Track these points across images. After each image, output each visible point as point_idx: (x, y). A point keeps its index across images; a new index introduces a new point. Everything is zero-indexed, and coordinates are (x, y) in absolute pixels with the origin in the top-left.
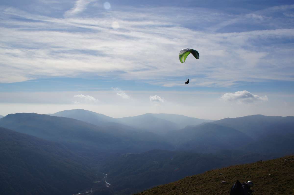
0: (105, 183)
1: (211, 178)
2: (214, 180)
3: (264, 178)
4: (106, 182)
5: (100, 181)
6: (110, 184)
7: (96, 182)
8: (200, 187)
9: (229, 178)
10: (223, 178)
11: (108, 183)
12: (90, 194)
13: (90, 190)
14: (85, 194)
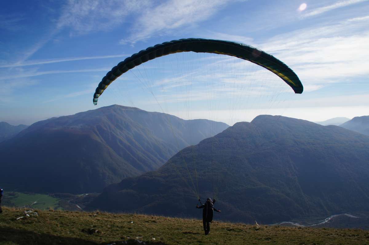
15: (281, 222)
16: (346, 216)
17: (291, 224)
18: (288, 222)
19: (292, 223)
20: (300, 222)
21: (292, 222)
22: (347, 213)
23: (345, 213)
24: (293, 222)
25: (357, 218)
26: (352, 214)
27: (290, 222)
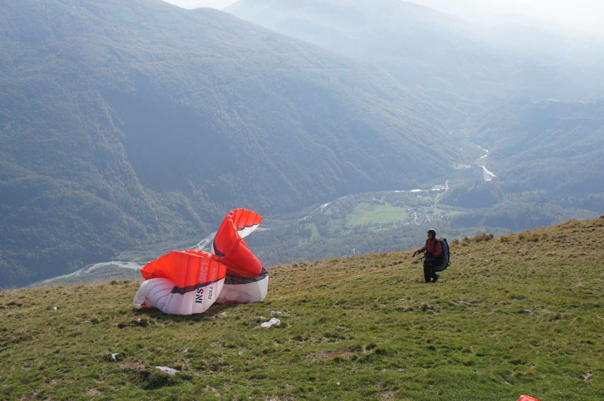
0: (483, 171)
4: (485, 169)
5: (468, 164)
6: (494, 176)
7: (461, 166)
11: (491, 171)
12: (443, 193)
13: (443, 183)
14: (431, 192)
15: (92, 266)
17: (118, 266)
18: (109, 263)
19: (120, 264)
20: (138, 259)
21: (117, 260)
24: (122, 261)
25: (268, 231)
27: (113, 263)
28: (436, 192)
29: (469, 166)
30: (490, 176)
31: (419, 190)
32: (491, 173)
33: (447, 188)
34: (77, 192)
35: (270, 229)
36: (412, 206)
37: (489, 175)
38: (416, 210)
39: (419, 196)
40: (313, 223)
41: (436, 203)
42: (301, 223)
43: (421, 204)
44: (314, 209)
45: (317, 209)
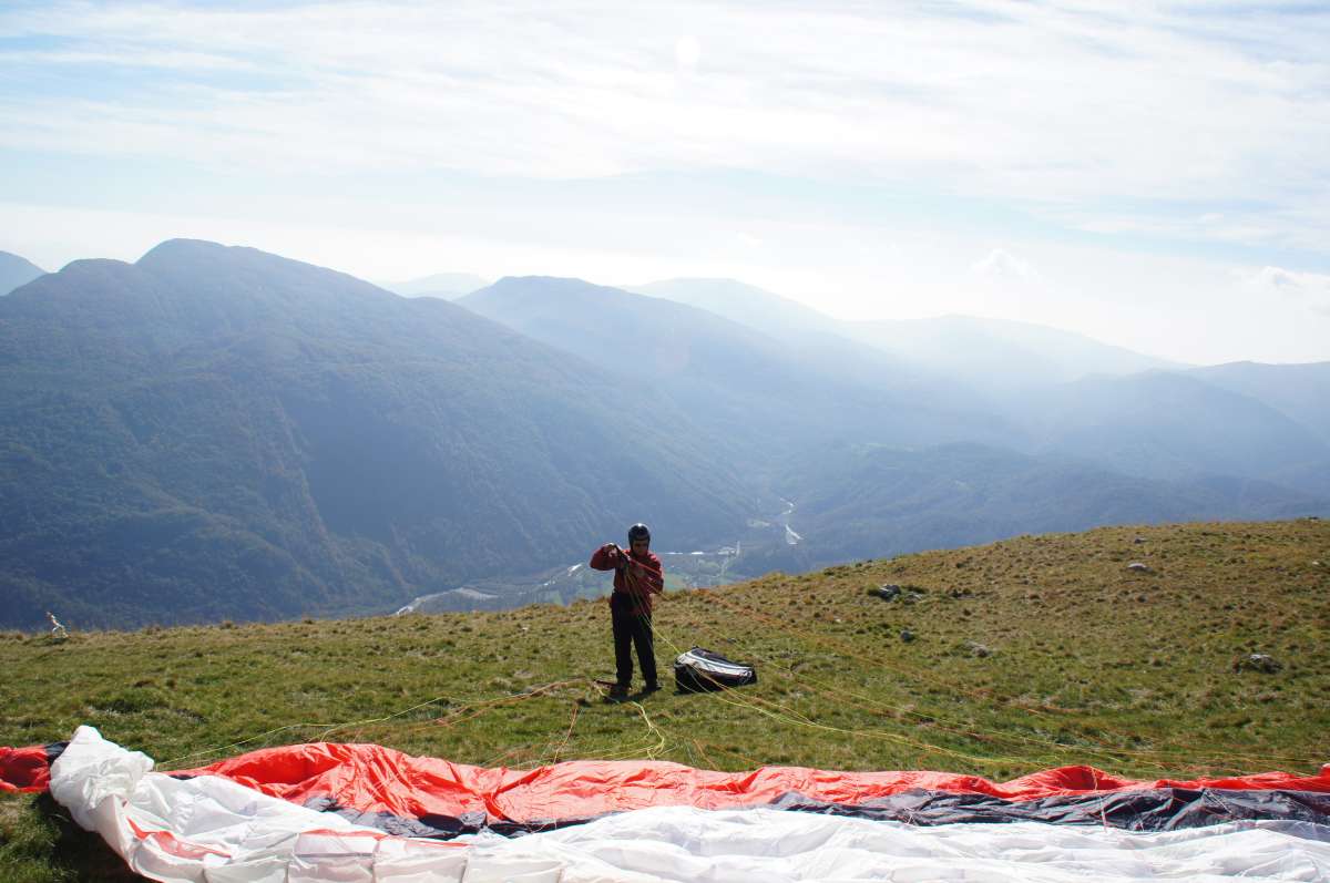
0: (786, 531)
1: (1099, 549)
2: (1108, 557)
3: (1286, 573)
4: (788, 529)
5: (766, 521)
6: (798, 537)
7: (757, 524)
8: (1051, 572)
9: (1164, 557)
10: (1143, 553)
11: (795, 531)
12: (732, 558)
13: (733, 545)
14: (717, 556)
16: (461, 596)
22: (466, 588)
23: (459, 587)
25: (492, 600)
26: (478, 589)
28: (724, 556)
29: (767, 524)
30: (794, 537)
31: (701, 553)
32: (795, 534)
33: (738, 552)
34: (238, 532)
35: (496, 597)
36: (692, 574)
37: (792, 536)
38: (695, 579)
39: (701, 561)
40: (557, 592)
41: (722, 573)
42: (540, 591)
43: (703, 571)
44: (558, 572)
45: (563, 573)
